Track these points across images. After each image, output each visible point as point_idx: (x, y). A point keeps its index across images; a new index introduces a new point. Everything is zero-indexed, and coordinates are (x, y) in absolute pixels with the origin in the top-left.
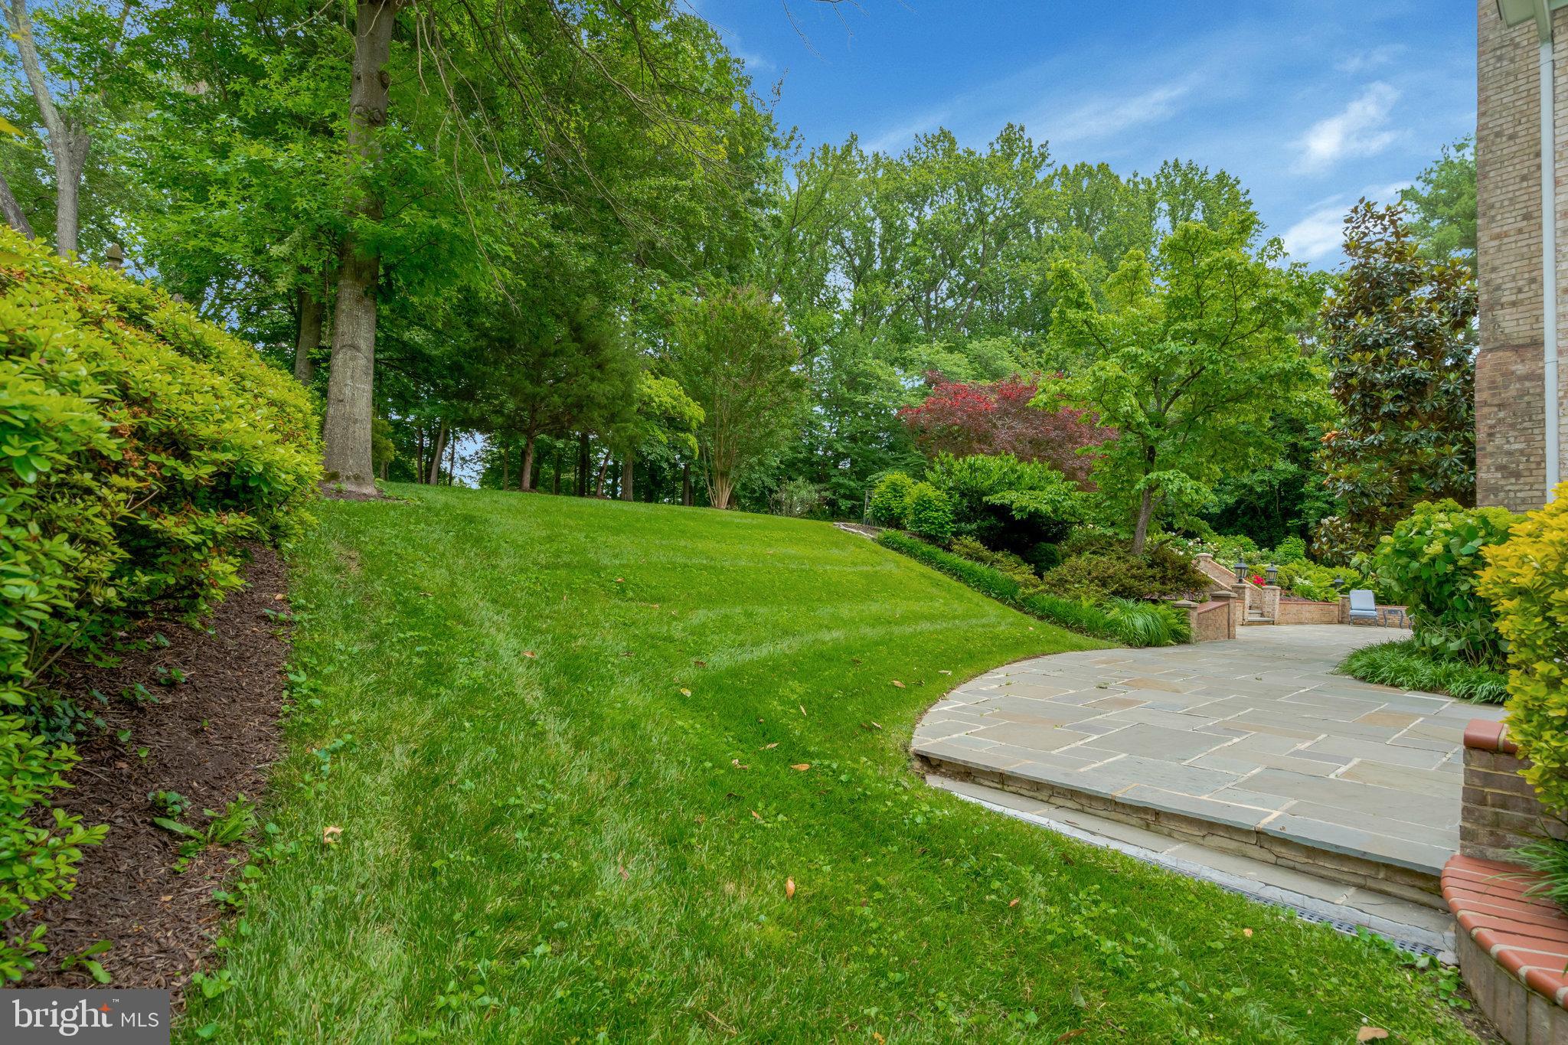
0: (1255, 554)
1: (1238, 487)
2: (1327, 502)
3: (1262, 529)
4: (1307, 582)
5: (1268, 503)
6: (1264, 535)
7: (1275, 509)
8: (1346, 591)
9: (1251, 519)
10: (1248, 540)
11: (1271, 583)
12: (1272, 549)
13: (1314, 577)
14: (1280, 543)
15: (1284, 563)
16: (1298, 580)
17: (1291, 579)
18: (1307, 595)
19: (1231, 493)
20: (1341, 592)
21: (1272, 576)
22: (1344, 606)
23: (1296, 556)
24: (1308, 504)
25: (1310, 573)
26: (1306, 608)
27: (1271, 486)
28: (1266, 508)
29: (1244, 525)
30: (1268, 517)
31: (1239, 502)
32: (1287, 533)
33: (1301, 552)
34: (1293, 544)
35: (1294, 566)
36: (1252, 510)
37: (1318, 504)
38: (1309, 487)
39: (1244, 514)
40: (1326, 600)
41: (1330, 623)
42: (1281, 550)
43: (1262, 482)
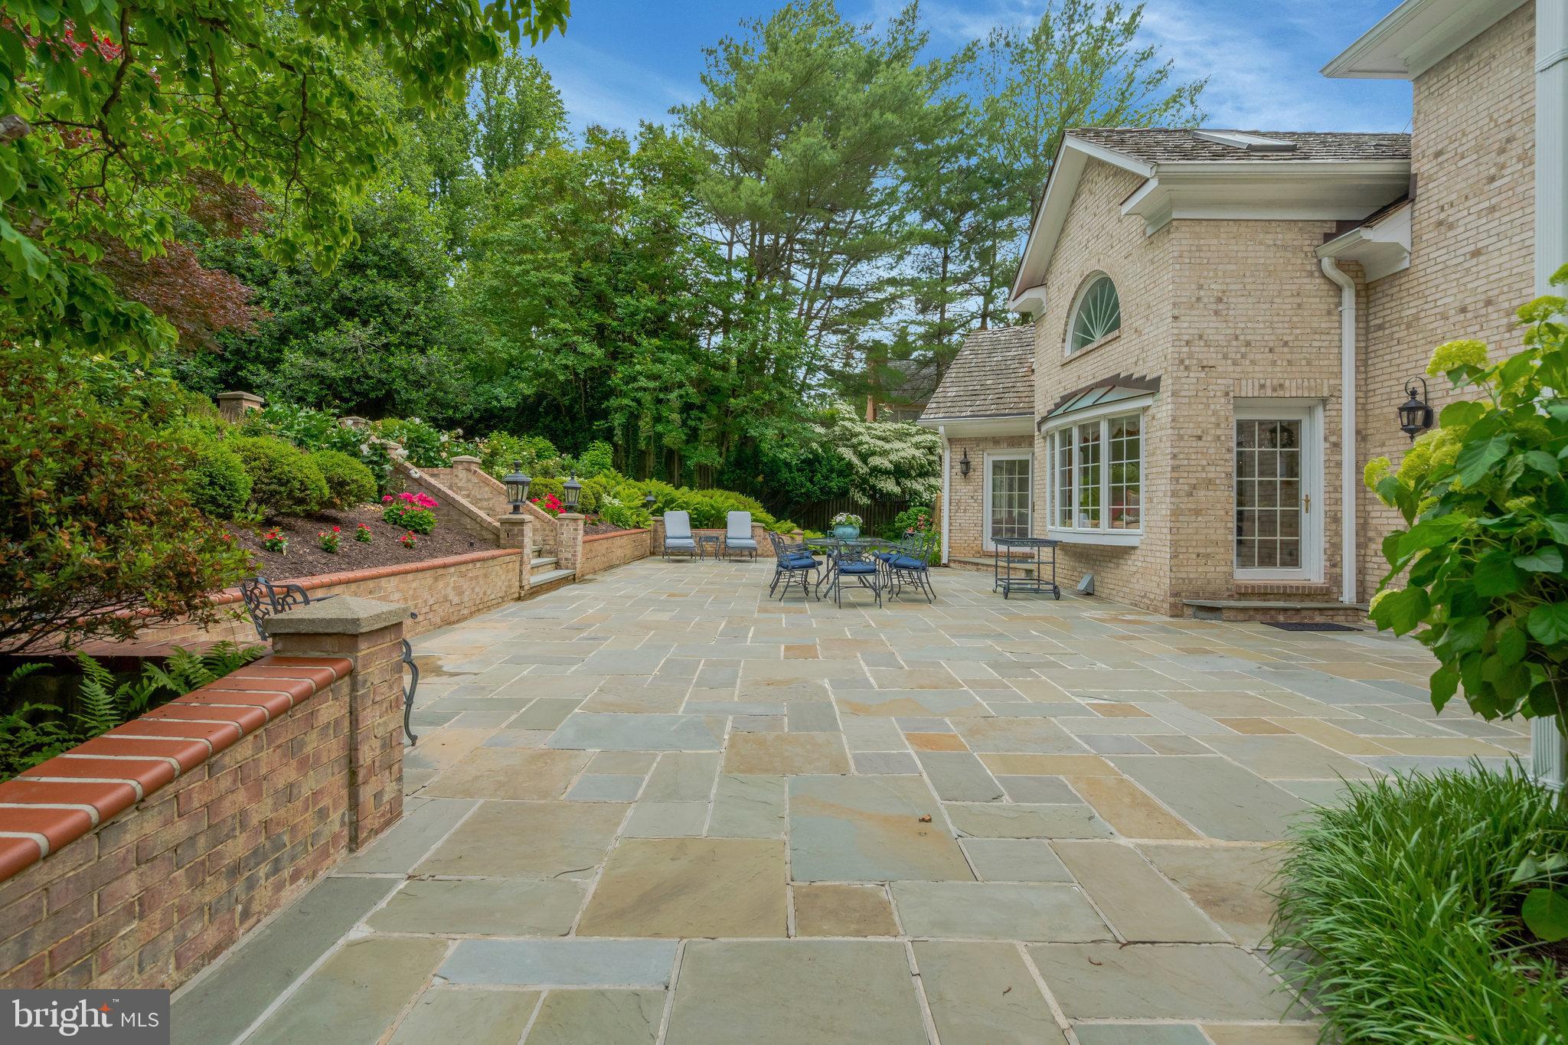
0: (553, 461)
1: (538, 375)
2: (634, 400)
3: (566, 433)
4: (616, 502)
5: (574, 400)
6: (568, 441)
7: (580, 409)
8: (660, 512)
9: (555, 419)
10: (550, 444)
11: (570, 509)
12: (576, 457)
13: (624, 494)
14: (586, 450)
15: (590, 475)
16: (606, 499)
17: (598, 498)
18: (618, 521)
19: (529, 381)
20: (653, 513)
21: (572, 497)
22: (656, 531)
23: (603, 466)
24: (613, 402)
25: (619, 488)
26: (618, 542)
27: (576, 374)
28: (571, 406)
29: (546, 427)
30: (573, 419)
31: (540, 396)
32: (593, 438)
33: (609, 461)
34: (600, 451)
35: (600, 479)
36: (555, 409)
37: (626, 401)
38: (615, 380)
39: (547, 413)
40: (637, 526)
41: (642, 557)
42: (586, 458)
43: (566, 367)
